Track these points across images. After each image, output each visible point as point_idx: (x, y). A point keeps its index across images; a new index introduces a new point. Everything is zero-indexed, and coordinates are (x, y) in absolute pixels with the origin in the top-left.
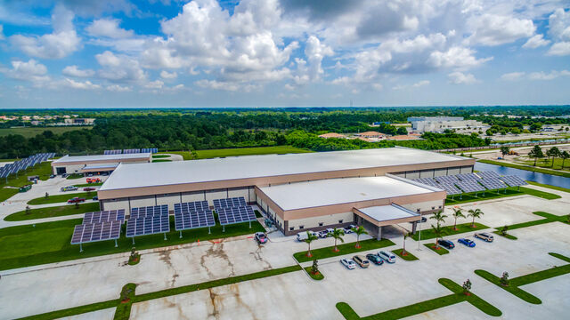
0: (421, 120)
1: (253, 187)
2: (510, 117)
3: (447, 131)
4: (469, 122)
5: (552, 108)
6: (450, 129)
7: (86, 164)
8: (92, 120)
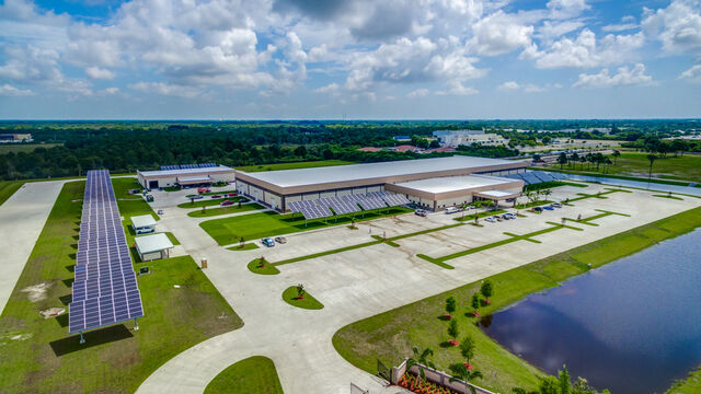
0: (448, 134)
1: (383, 184)
2: (519, 131)
3: (474, 144)
4: (491, 135)
5: (550, 122)
6: (477, 142)
7: (177, 176)
8: (28, 137)
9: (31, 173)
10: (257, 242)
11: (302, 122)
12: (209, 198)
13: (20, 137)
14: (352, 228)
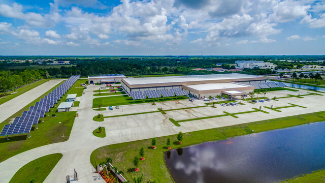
0: (243, 62)
1: (181, 85)
2: (288, 61)
4: (267, 63)
6: (257, 67)
7: (102, 79)
8: (68, 62)
9: (55, 76)
10: (107, 108)
11: (181, 56)
12: (108, 88)
13: (66, 62)
14: (153, 104)
